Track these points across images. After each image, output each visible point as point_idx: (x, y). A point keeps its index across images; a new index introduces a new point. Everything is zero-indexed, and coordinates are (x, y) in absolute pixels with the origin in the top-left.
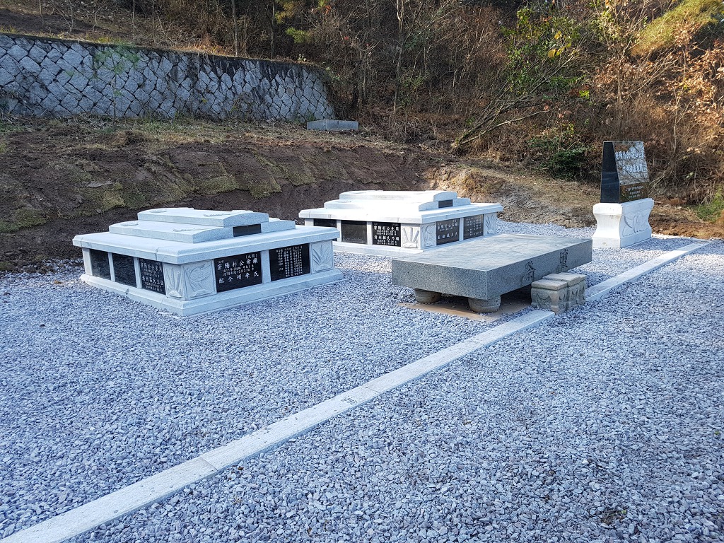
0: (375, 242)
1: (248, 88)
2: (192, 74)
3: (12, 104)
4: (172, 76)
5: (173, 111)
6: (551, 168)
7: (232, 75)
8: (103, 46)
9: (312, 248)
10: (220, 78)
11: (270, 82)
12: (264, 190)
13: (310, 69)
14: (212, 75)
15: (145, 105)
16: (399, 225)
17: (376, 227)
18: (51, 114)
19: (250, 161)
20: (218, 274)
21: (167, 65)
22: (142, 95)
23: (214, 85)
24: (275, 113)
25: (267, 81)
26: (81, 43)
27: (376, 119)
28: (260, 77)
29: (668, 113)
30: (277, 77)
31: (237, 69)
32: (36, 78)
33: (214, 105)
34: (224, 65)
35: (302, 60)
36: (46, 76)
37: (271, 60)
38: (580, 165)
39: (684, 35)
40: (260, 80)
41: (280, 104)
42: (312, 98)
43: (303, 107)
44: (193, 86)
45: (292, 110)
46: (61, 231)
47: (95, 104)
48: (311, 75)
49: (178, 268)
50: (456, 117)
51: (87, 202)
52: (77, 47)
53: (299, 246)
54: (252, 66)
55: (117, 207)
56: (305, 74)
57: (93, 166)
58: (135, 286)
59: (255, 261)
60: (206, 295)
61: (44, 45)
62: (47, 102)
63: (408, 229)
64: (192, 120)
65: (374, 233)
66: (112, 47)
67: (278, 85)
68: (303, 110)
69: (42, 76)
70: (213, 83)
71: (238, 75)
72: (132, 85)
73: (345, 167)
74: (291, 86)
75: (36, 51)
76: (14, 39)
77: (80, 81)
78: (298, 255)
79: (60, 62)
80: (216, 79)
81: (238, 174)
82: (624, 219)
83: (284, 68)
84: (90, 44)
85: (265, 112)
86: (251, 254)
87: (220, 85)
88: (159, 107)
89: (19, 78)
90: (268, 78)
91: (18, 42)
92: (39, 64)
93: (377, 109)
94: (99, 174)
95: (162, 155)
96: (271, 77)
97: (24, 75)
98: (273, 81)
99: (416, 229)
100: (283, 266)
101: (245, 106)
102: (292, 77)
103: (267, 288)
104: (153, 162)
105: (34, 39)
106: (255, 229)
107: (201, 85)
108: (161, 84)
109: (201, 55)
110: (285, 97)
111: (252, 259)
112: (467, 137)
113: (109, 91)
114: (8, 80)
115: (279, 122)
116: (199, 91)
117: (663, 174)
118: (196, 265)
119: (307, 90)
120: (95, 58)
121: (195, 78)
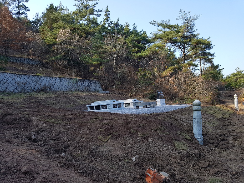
1: (87, 85)
3: (49, 89)
4: (73, 83)
7: (83, 82)
8: (62, 78)
9: (121, 104)
14: (80, 83)
15: (69, 89)
17: (126, 104)
20: (113, 106)
21: (72, 81)
22: (69, 87)
24: (92, 90)
28: (88, 83)
30: (92, 83)
33: (81, 88)
34: (82, 81)
37: (90, 79)
43: (97, 89)
45: (95, 89)
50: (128, 90)
52: (58, 78)
54: (87, 81)
56: (97, 82)
59: (116, 105)
62: (54, 88)
63: (131, 103)
69: (53, 84)
70: (80, 84)
71: (85, 83)
72: (67, 85)
74: (94, 84)
75: (52, 79)
77: (59, 84)
79: (55, 81)
82: (161, 101)
83: (92, 81)
84: (60, 78)
85: (90, 90)
87: (82, 85)
88: (72, 89)
89: (49, 84)
91: (49, 78)
96: (90, 83)
97: (51, 84)
100: (119, 106)
101: (86, 89)
102: (94, 83)
103: (117, 108)
105: (51, 77)
106: (115, 102)
107: (78, 85)
108: (72, 85)
110: (93, 87)
112: (132, 93)
113: (63, 86)
115: (93, 92)
119: (97, 85)
120: (61, 80)
121: (77, 83)
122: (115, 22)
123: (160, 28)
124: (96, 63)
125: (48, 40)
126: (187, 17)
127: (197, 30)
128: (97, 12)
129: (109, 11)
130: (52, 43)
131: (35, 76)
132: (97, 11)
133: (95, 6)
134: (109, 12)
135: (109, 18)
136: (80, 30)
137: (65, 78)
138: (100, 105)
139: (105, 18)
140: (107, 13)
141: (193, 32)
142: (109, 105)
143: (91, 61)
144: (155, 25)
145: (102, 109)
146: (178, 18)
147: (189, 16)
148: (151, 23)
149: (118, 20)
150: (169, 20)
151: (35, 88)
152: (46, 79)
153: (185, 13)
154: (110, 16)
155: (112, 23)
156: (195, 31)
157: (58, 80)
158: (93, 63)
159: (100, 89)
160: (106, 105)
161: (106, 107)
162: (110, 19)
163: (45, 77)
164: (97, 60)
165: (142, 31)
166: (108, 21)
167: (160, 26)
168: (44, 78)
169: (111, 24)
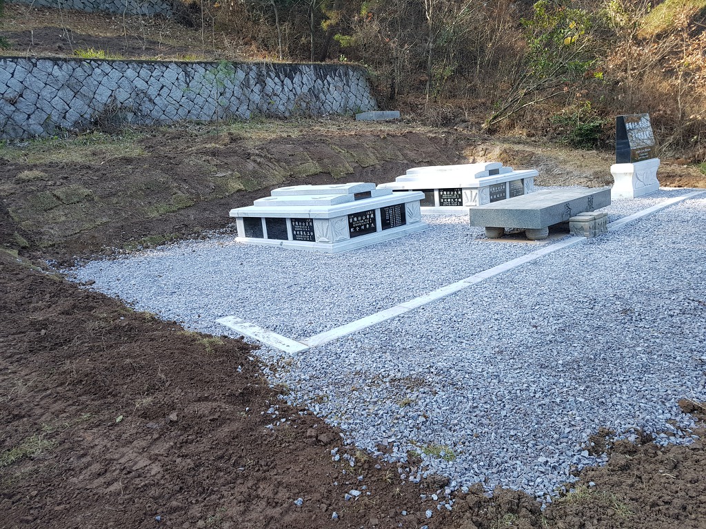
0: (441, 204)
1: (305, 89)
2: (261, 81)
3: (130, 116)
4: (245, 84)
5: (248, 113)
6: (572, 140)
7: (292, 79)
8: (192, 63)
9: (406, 206)
10: (283, 82)
11: (323, 82)
12: (341, 172)
13: (354, 69)
14: (277, 80)
15: (227, 109)
16: (461, 189)
17: (441, 193)
18: (158, 122)
19: (327, 150)
20: (351, 225)
21: (241, 75)
22: (224, 101)
23: (279, 88)
24: (328, 108)
25: (320, 82)
26: (176, 63)
27: (413, 108)
28: (314, 78)
29: (673, 86)
30: (328, 78)
31: (295, 74)
32: (145, 94)
33: (280, 105)
34: (285, 71)
35: (344, 59)
36: (153, 92)
37: (323, 63)
38: (598, 136)
39: (682, 20)
40: (315, 81)
41: (332, 100)
42: (358, 94)
43: (350, 102)
44: (262, 91)
45: (342, 105)
46: (205, 210)
47: (189, 112)
48: (355, 73)
49: (327, 221)
50: (483, 100)
51: (217, 188)
52: (173, 66)
53: (399, 205)
54: (308, 70)
55: (239, 191)
56: (351, 73)
57: (215, 161)
58: (287, 239)
59: (372, 216)
60: (345, 240)
61: (149, 67)
62: (154, 113)
63: (468, 192)
64: (264, 119)
65: (441, 197)
66: (199, 63)
67: (329, 84)
68: (351, 104)
69: (149, 92)
70: (277, 87)
71: (297, 79)
72: (215, 93)
73: (400, 150)
74: (340, 84)
75: (144, 72)
76: (127, 64)
77: (177, 94)
78: (398, 211)
79: (162, 79)
80: (280, 84)
81: (320, 160)
82: (635, 175)
83: (333, 69)
84: (182, 63)
85: (320, 108)
86: (369, 211)
87: (283, 88)
88: (237, 110)
89: (134, 95)
90: (321, 79)
91: (130, 66)
92: (147, 82)
93: (411, 99)
94: (221, 166)
95: (262, 149)
96: (323, 78)
97: (137, 93)
98: (325, 81)
99: (475, 192)
100: (389, 220)
101: (304, 105)
102: (340, 76)
103: (380, 235)
104: (257, 155)
105: (141, 62)
106: (367, 195)
107: (269, 90)
108: (238, 91)
109: (267, 64)
110: (336, 94)
111: (370, 215)
112: (495, 118)
113: (200, 100)
114: (126, 98)
115: (333, 116)
116: (267, 95)
117: (671, 139)
118: (337, 219)
119: (353, 86)
120: (187, 74)
121: (263, 84)
131: (65, 60)
137: (206, 63)
138: (284, 219)
145: (294, 238)
151: (64, 118)
152: (115, 74)
157: (172, 73)
159: (367, 101)
160: (311, 220)
161: (312, 229)
163: (111, 63)
168: (106, 68)
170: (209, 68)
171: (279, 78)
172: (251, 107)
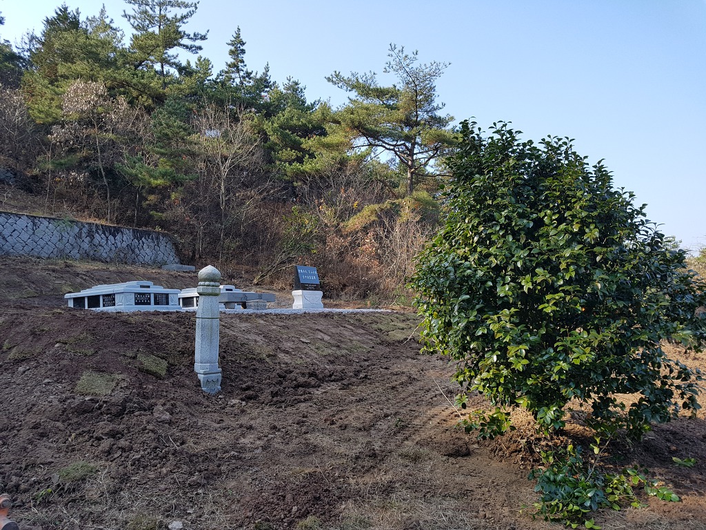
1: (124, 245)
2: (90, 235)
4: (79, 236)
5: (78, 255)
7: (115, 236)
8: (40, 218)
10: (107, 238)
13: (164, 235)
14: (103, 236)
15: (62, 251)
18: (8, 254)
20: (136, 299)
21: (76, 229)
22: (61, 246)
23: (104, 242)
24: (141, 260)
25: (137, 241)
26: (27, 216)
28: (132, 238)
31: (118, 233)
33: (103, 253)
34: (110, 231)
35: (158, 229)
36: (6, 233)
37: (140, 229)
40: (132, 240)
41: (144, 255)
42: (165, 251)
43: (159, 257)
44: (91, 242)
45: (152, 258)
47: (32, 249)
48: (164, 238)
52: (24, 218)
53: (164, 294)
54: (128, 232)
56: (161, 238)
58: (100, 307)
59: (149, 296)
60: (132, 305)
61: (6, 216)
62: (5, 247)
64: (90, 261)
66: (45, 218)
67: (143, 243)
69: (4, 233)
70: (103, 241)
71: (119, 237)
72: (55, 239)
74: (152, 244)
77: (25, 236)
79: (14, 225)
80: (105, 239)
82: (303, 296)
83: (148, 234)
84: (32, 216)
85: (135, 259)
86: (147, 294)
87: (107, 242)
88: (70, 252)
90: (137, 239)
92: (3, 226)
94: (58, 278)
96: (139, 239)
98: (141, 241)
100: (159, 300)
101: (122, 255)
102: (153, 239)
103: (152, 307)
107: (96, 241)
108: (72, 240)
109: (96, 225)
110: (148, 251)
111: (147, 296)
112: (262, 277)
113: (42, 243)
115: (143, 265)
116: (94, 245)
119: (162, 247)
120: (34, 224)
121: (92, 238)
122: (256, 74)
123: (354, 94)
124: (159, 182)
125: (40, 112)
126: (410, 67)
127: (444, 105)
128: (192, 38)
129: (244, 42)
130: (50, 120)
132: (192, 36)
133: (185, 21)
134: (244, 44)
135: (243, 62)
136: (135, 86)
137: (50, 219)
138: (99, 296)
139: (230, 60)
140: (237, 49)
141: (435, 110)
142: (122, 295)
143: (147, 177)
144: (340, 85)
145: (104, 306)
146: (388, 68)
147: (415, 65)
148: (329, 79)
149: (267, 69)
150: (372, 73)
153: (404, 55)
154: (245, 57)
155: (252, 76)
156: (438, 108)
157: (23, 222)
158: (152, 181)
159: (172, 257)
160: (114, 294)
161: (114, 299)
162: (246, 66)
164: (164, 175)
165: (319, 101)
166: (238, 71)
167: (354, 90)
169: (247, 79)
170: (52, 221)
171: (105, 235)
172: (81, 252)
